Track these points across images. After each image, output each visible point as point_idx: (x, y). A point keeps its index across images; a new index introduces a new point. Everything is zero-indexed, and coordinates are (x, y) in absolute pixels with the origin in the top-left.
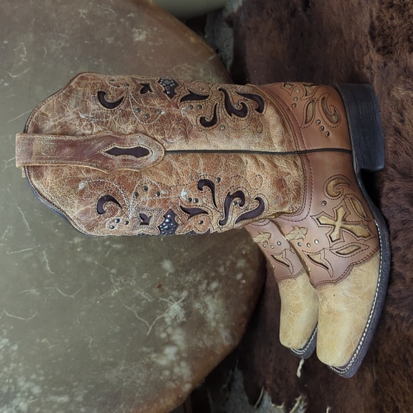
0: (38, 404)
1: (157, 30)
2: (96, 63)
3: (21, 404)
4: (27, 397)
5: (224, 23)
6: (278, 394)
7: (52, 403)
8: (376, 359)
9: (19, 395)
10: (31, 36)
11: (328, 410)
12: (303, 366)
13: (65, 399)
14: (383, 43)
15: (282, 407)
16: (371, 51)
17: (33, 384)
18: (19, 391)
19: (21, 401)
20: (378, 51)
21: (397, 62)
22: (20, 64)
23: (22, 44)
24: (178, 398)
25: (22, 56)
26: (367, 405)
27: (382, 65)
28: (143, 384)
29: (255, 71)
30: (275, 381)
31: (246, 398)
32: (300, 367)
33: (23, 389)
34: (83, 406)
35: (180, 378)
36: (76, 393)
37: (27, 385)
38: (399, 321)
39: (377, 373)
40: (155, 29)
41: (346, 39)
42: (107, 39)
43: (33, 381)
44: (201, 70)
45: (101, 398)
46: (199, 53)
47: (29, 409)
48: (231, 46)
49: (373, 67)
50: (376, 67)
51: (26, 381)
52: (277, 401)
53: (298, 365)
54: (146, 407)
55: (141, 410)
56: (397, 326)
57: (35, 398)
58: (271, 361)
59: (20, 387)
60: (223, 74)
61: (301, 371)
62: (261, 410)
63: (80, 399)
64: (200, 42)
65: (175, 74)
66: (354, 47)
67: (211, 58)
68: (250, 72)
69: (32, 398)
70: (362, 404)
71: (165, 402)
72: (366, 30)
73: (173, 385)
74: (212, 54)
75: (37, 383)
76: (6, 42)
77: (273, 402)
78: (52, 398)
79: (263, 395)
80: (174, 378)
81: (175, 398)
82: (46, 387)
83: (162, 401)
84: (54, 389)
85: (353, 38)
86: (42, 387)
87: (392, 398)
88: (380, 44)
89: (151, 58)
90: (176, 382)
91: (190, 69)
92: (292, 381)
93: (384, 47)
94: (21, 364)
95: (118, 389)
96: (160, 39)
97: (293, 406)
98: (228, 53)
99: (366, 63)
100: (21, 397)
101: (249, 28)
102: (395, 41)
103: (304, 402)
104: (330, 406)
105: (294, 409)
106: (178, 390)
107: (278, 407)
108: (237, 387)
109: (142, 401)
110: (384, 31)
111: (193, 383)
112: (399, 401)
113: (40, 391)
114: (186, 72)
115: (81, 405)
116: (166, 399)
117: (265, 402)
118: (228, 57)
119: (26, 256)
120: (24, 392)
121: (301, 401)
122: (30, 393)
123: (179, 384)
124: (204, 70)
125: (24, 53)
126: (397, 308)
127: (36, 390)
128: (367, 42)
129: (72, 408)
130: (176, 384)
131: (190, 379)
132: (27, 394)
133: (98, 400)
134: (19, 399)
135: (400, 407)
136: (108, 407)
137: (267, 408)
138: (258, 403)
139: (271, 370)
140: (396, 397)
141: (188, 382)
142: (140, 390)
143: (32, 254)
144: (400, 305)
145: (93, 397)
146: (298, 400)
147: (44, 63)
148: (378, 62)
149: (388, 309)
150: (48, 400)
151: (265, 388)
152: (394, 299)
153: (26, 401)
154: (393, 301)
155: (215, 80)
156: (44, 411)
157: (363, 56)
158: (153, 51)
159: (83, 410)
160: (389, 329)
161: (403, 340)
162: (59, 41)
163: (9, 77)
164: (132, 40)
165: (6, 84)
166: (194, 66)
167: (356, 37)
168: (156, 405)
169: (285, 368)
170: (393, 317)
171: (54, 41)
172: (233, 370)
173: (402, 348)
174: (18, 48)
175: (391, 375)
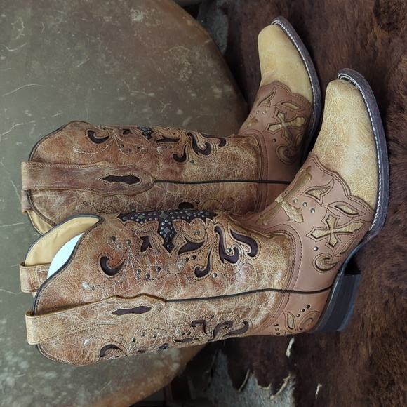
0: (25, 379)
1: (155, 12)
2: (93, 41)
3: (8, 379)
4: (15, 372)
5: (218, 11)
6: (265, 375)
7: (40, 378)
8: (372, 333)
9: (6, 369)
10: (29, 11)
11: (318, 387)
12: (293, 345)
13: (52, 375)
14: (388, 20)
15: (268, 388)
16: (375, 28)
17: (21, 358)
18: (6, 366)
19: (8, 376)
20: (383, 28)
21: (402, 37)
22: (17, 38)
23: (20, 18)
24: (166, 377)
25: (19, 30)
26: (361, 380)
27: (387, 41)
28: (131, 362)
29: (250, 57)
30: (262, 363)
31: (230, 382)
32: (290, 346)
33: (10, 363)
34: (71, 382)
35: (169, 358)
36: (64, 370)
37: (15, 360)
38: (397, 294)
39: (373, 347)
40: (153, 10)
41: (348, 18)
42: (105, 18)
43: (21, 355)
44: (197, 53)
45: (89, 375)
46: (196, 36)
47: (16, 384)
48: (225, 33)
49: (376, 44)
50: (380, 44)
51: (13, 356)
52: (263, 383)
53: (289, 344)
54: (133, 386)
55: (128, 388)
56: (395, 299)
57: (22, 373)
58: (259, 342)
59: (8, 361)
60: (218, 58)
61: (291, 350)
62: (246, 393)
63: (67, 375)
64: (197, 25)
65: (171, 56)
66: (357, 26)
67: (207, 41)
68: (244, 57)
69: (19, 373)
70: (355, 379)
71: (152, 381)
72: (371, 8)
73: (160, 364)
74: (208, 38)
75: (24, 357)
76: (3, 16)
77: (259, 384)
78: (40, 373)
79: (248, 378)
80: (163, 357)
81: (163, 377)
82: (34, 362)
83: (149, 380)
84: (42, 364)
85: (357, 17)
86: (30, 362)
87: (388, 371)
88: (385, 21)
89: (148, 38)
90: (164, 361)
91: (186, 51)
92: (281, 361)
93: (389, 24)
94: (9, 339)
95: (106, 367)
96: (157, 20)
97: (281, 387)
98: (221, 41)
99: (369, 40)
100: (8, 371)
101: (245, 14)
102: (402, 16)
103: (293, 382)
104: (321, 384)
105: (281, 389)
106: (166, 368)
107: (265, 388)
108: (220, 373)
109: (130, 380)
110: (389, 8)
111: (181, 363)
112: (395, 373)
113: (28, 366)
114: (182, 54)
115: (68, 382)
116: (154, 378)
117: (250, 385)
118: (221, 45)
119: (17, 230)
120: (11, 367)
121: (289, 382)
122: (18, 368)
123: (167, 363)
124: (200, 53)
125: (21, 28)
126: (396, 281)
127: (24, 365)
128: (372, 19)
129: (60, 384)
130: (164, 363)
131: (178, 359)
132: (14, 369)
133: (86, 377)
134: (6, 374)
135: (396, 379)
136: (96, 384)
137: (252, 391)
138: (242, 386)
139: (258, 352)
140: (392, 370)
141: (176, 362)
142: (128, 368)
143: (23, 228)
144: (399, 278)
145: (81, 374)
146: (286, 380)
147: (41, 39)
148: (382, 39)
149: (386, 282)
150: (35, 375)
151: (251, 371)
152: (392, 273)
153: (13, 376)
154: (391, 275)
155: (210, 63)
156: (31, 386)
157: (367, 33)
158: (150, 32)
159: (70, 386)
160: (387, 303)
161: (401, 312)
162: (58, 18)
163: (6, 50)
164: (129, 19)
165: (3, 58)
166: (191, 48)
167: (359, 17)
168: (143, 383)
169: (273, 349)
170: (390, 291)
171: (52, 17)
172: (217, 356)
173: (400, 321)
174: (15, 22)
175: (388, 348)
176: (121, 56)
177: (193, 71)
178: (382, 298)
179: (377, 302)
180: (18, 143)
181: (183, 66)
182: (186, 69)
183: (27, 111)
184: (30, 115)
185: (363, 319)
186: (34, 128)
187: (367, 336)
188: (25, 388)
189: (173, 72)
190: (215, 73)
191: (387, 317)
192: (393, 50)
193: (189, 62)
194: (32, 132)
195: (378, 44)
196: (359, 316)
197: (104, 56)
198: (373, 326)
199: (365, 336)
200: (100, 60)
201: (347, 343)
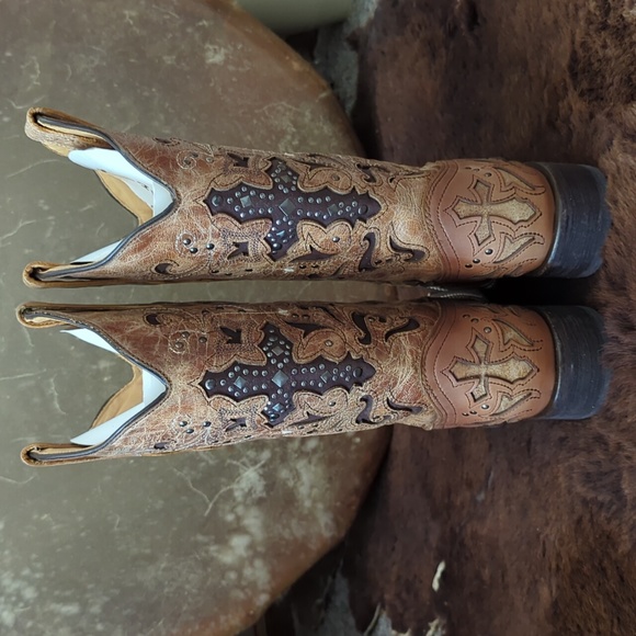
0: (31, 615)
1: (242, 49)
2: (146, 94)
3: (5, 614)
4: (15, 604)
5: (345, 44)
6: (402, 615)
7: (53, 614)
8: (558, 566)
9: (2, 599)
10: (48, 48)
12: (443, 573)
13: (72, 609)
14: (590, 84)
15: (406, 635)
16: (570, 95)
17: (25, 583)
18: (2, 594)
19: (5, 610)
20: (582, 94)
22: (29, 88)
23: (34, 58)
24: (248, 615)
25: (33, 76)
27: (587, 116)
28: (194, 591)
29: (389, 119)
30: (398, 595)
31: (352, 621)
32: (438, 575)
33: (9, 590)
34: (101, 621)
35: (253, 585)
36: (90, 601)
37: (16, 585)
38: (595, 509)
39: (558, 587)
40: (240, 46)
41: (532, 74)
42: (165, 58)
43: (25, 578)
44: (307, 113)
45: (129, 610)
46: (306, 86)
47: (16, 623)
48: (354, 79)
49: (572, 119)
50: (577, 119)
51: (14, 579)
52: (399, 626)
53: (435, 572)
54: (197, 627)
55: (190, 631)
56: (592, 516)
57: (26, 606)
58: (394, 564)
59: (5, 587)
61: (440, 581)
63: (96, 609)
64: (308, 69)
65: (266, 117)
66: (544, 87)
67: (323, 95)
68: (381, 119)
69: (21, 605)
71: (227, 621)
72: (564, 62)
73: (241, 595)
74: (324, 89)
75: (30, 581)
76: (8, 54)
77: (394, 627)
78: (54, 607)
79: (379, 616)
80: (244, 583)
81: (243, 614)
82: (44, 589)
83: (223, 619)
84: (57, 593)
85: (544, 74)
86: (38, 589)
87: (578, 626)
88: (585, 85)
89: (231, 90)
90: (247, 590)
91: (290, 110)
92: (425, 596)
93: (591, 90)
94: (7, 552)
95: (156, 598)
96: (245, 62)
97: (425, 634)
98: (349, 90)
99: (562, 112)
100: (6, 602)
101: (383, 53)
102: (609, 81)
103: (443, 629)
106: (248, 602)
107: (402, 635)
108: (338, 604)
109: (192, 618)
110: (591, 64)
111: (273, 594)
112: (589, 631)
113: (36, 595)
114: (284, 115)
115: (97, 620)
116: (230, 616)
117: (381, 628)
118: (348, 96)
119: (23, 385)
120: (10, 596)
121: (437, 627)
122: (20, 598)
123: (250, 593)
124: (312, 112)
125: (35, 72)
126: (594, 489)
127: (29, 593)
128: (565, 80)
129: (83, 623)
130: (246, 594)
131: (268, 587)
132: (14, 599)
133: (125, 613)
134: (2, 607)
136: (140, 624)
138: (369, 628)
139: (393, 578)
140: (586, 625)
141: (264, 591)
142: (190, 600)
143: (32, 383)
144: (599, 484)
145: (117, 608)
146: (433, 625)
147: (65, 90)
148: (581, 112)
149: (579, 489)
150: (46, 610)
151: (383, 607)
152: (588, 475)
153: (12, 610)
154: (588, 478)
155: (327, 129)
156: (40, 626)
157: (558, 101)
158: (234, 79)
159: (99, 627)
160: (579, 521)
161: (600, 537)
162: (91, 57)
163: (12, 108)
164: (203, 60)
165: (6, 119)
166: (297, 106)
167: (547, 73)
168: (213, 624)
169: (415, 576)
170: (585, 502)
171: (83, 56)
172: (334, 577)
173: (598, 550)
174: (27, 64)
175: (579, 591)
176: (189, 117)
177: (300, 141)
178: (573, 512)
179: (566, 517)
180: (27, 251)
181: (284, 133)
182: (289, 137)
183: (42, 201)
184: (46, 208)
185: (544, 543)
186: (51, 229)
187: (550, 569)
188: (32, 628)
189: (269, 142)
190: (334, 143)
191: (579, 543)
192: (596, 130)
193: (295, 126)
194: (48, 234)
195: (575, 119)
196: (538, 537)
197: (162, 117)
198: (559, 555)
199: (547, 569)
200: (156, 124)
201: (519, 577)
